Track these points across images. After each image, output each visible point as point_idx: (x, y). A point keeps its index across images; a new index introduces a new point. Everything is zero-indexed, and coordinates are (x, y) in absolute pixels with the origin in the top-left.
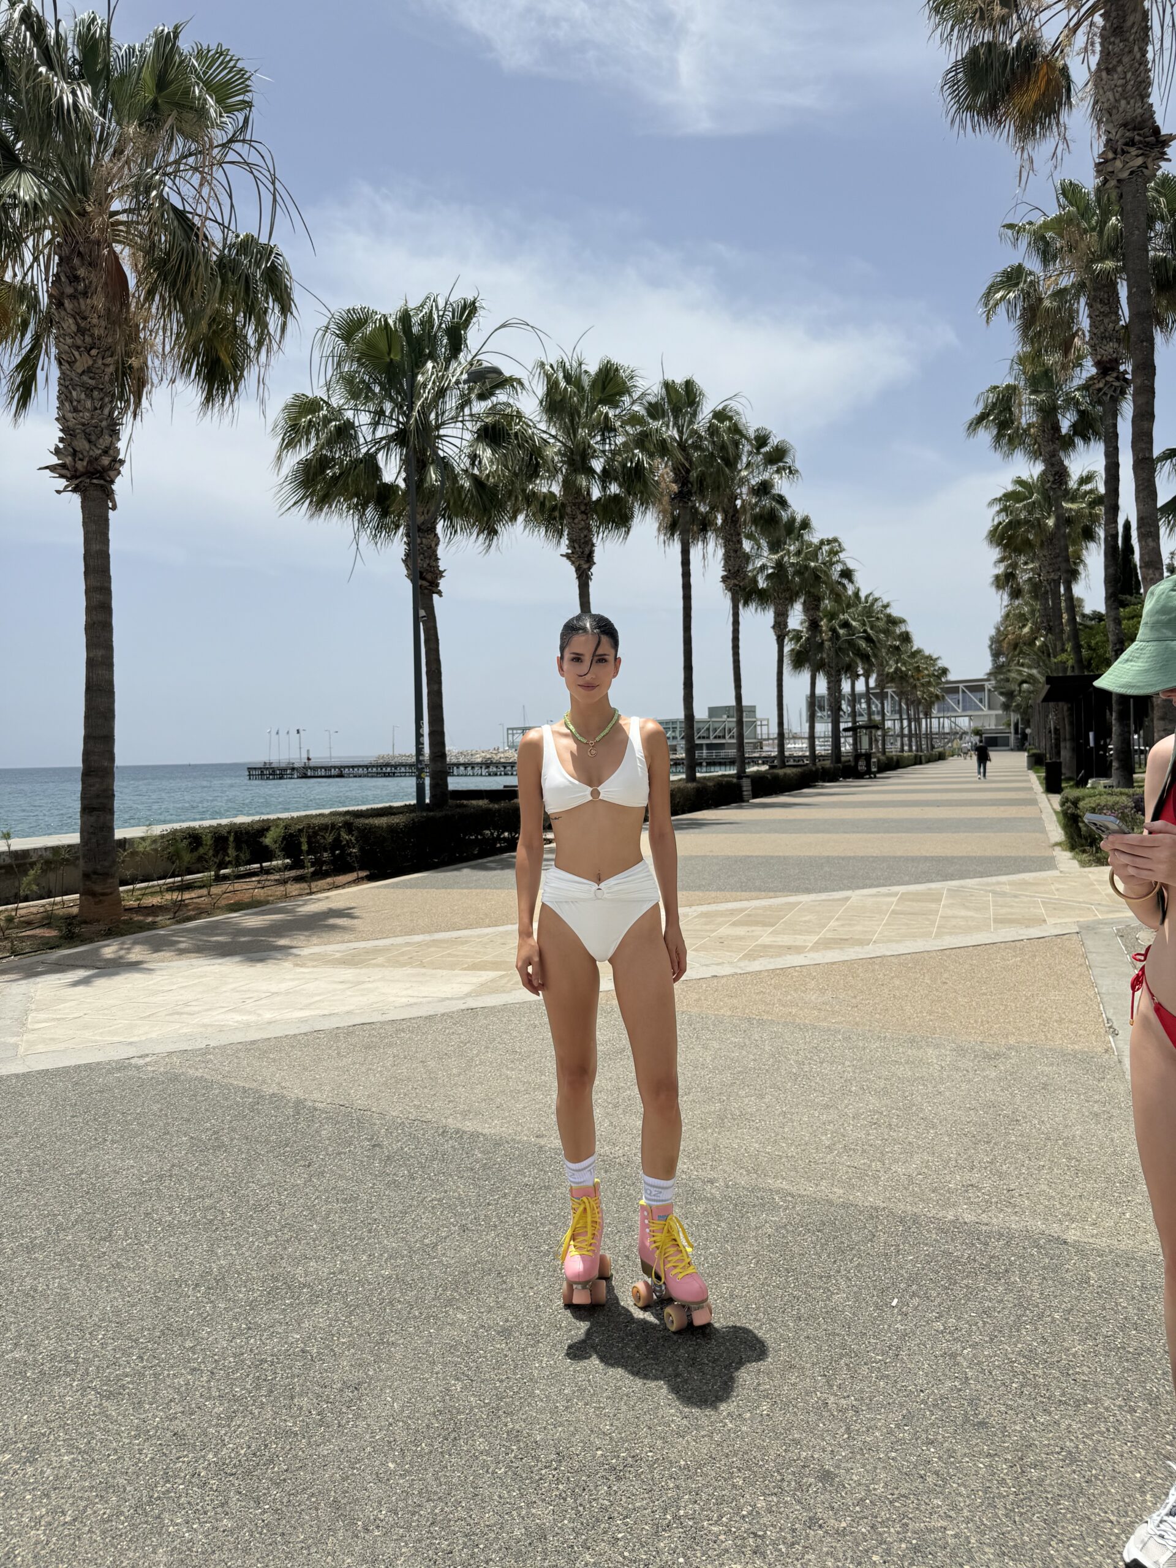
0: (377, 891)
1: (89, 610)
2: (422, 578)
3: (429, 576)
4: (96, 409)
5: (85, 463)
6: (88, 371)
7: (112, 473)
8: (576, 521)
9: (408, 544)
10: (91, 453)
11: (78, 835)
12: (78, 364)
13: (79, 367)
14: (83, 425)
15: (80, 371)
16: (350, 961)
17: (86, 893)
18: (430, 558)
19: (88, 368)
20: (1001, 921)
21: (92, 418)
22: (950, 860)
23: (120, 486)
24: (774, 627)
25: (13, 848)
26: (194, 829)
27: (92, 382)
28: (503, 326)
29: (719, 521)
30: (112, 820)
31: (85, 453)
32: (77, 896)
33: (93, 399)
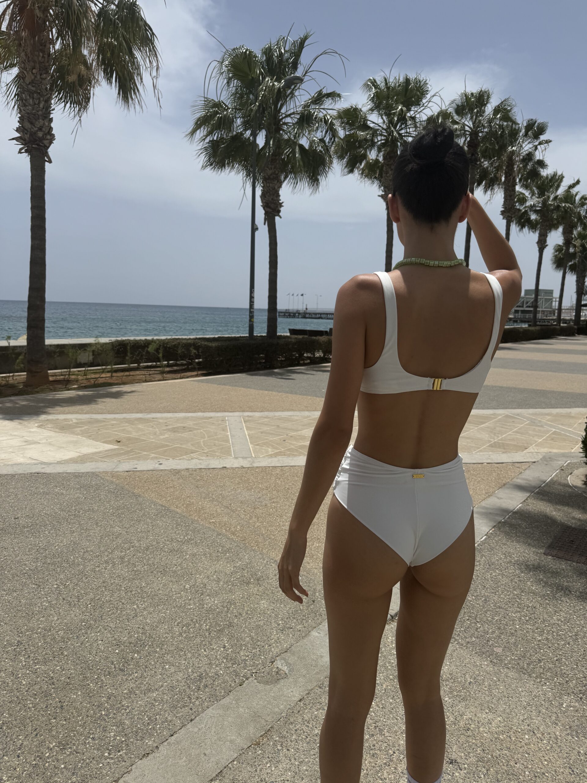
1: (33, 218)
3: (272, 206)
4: (35, 104)
5: (28, 136)
6: (32, 83)
7: (46, 142)
8: (388, 175)
10: (32, 130)
12: (27, 79)
14: (28, 113)
15: (28, 83)
17: (29, 372)
18: (274, 195)
19: (32, 80)
21: (33, 109)
24: (538, 243)
27: (34, 89)
28: (325, 53)
29: (503, 179)
30: (44, 333)
31: (29, 130)
32: (25, 373)
33: (33, 98)
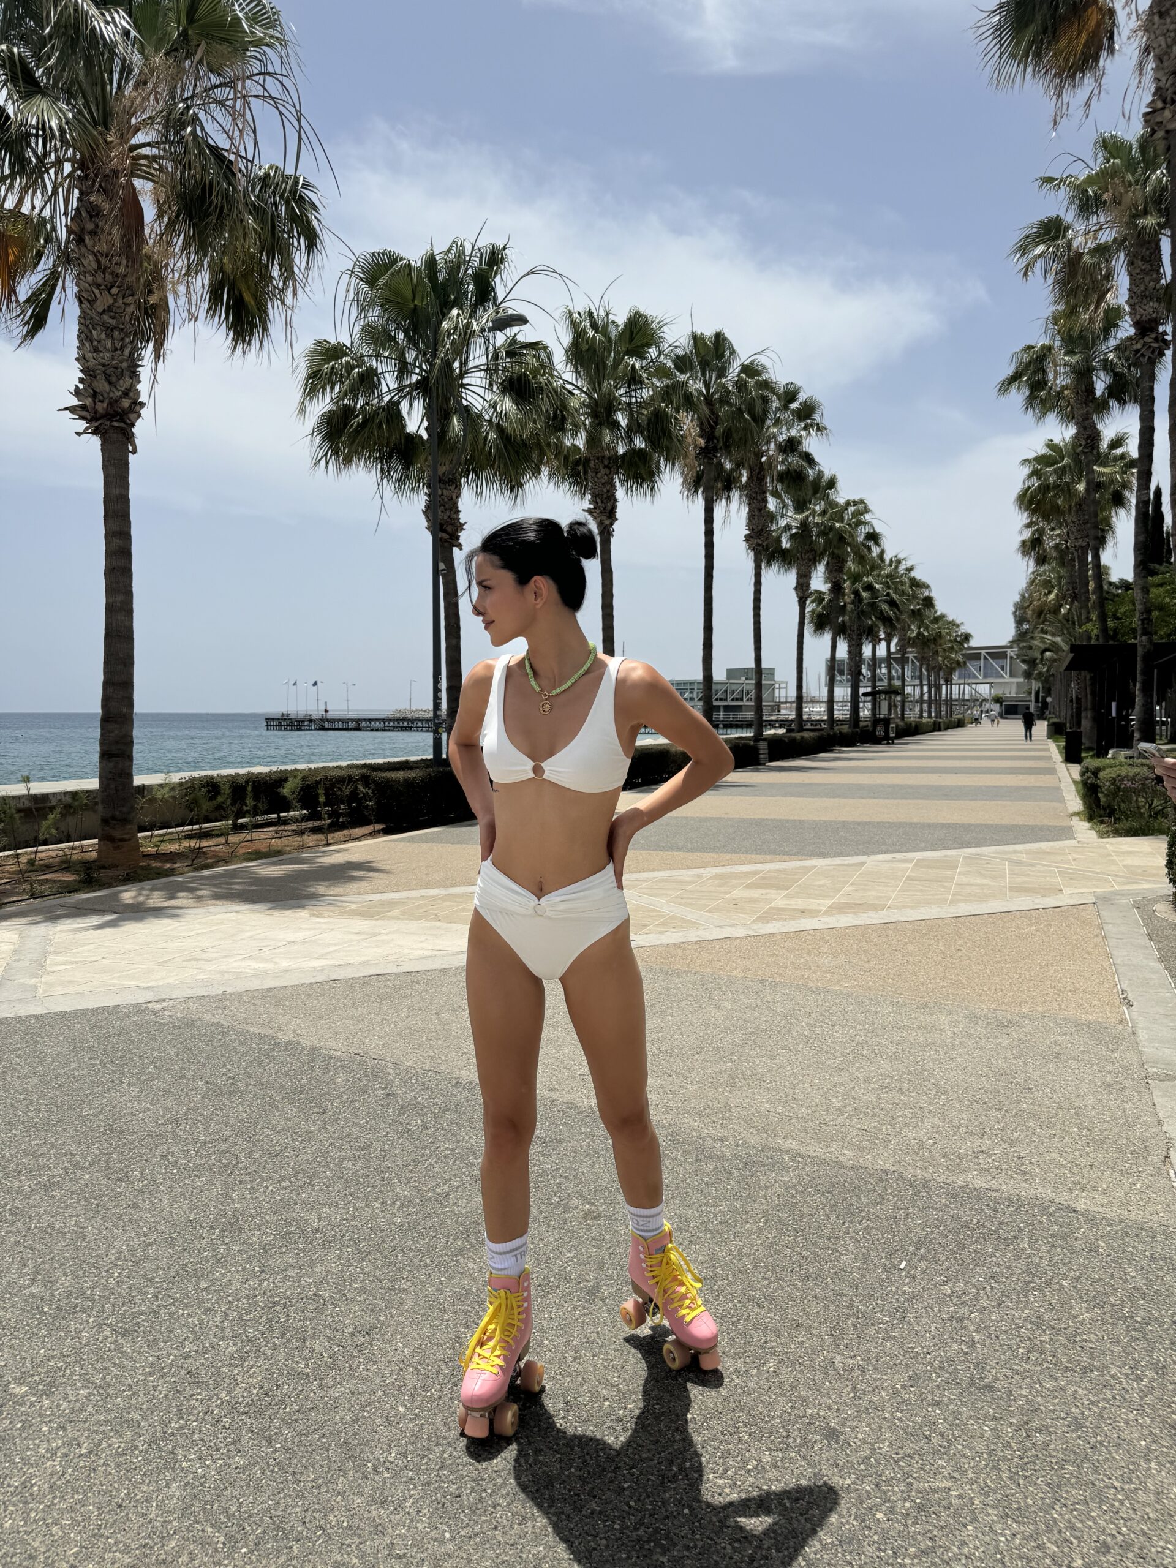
0: (392, 844)
1: (109, 554)
2: (443, 531)
3: (449, 529)
4: (116, 349)
5: (105, 405)
6: (109, 309)
7: (132, 416)
8: (599, 475)
9: (429, 495)
10: (111, 395)
11: (97, 780)
12: (98, 303)
13: (100, 306)
14: (103, 365)
15: (100, 310)
16: (368, 913)
17: (105, 838)
18: (451, 510)
19: (109, 307)
20: (1017, 890)
21: (113, 359)
22: (967, 828)
23: (140, 429)
24: (796, 589)
25: (32, 792)
26: (212, 777)
27: (113, 322)
28: (530, 273)
29: (744, 479)
30: (131, 766)
31: (105, 395)
32: (96, 841)
33: (113, 339)
